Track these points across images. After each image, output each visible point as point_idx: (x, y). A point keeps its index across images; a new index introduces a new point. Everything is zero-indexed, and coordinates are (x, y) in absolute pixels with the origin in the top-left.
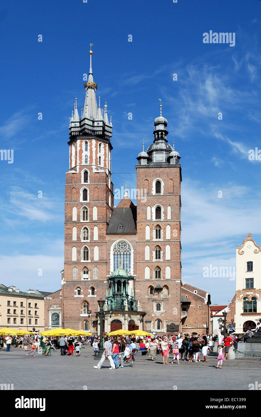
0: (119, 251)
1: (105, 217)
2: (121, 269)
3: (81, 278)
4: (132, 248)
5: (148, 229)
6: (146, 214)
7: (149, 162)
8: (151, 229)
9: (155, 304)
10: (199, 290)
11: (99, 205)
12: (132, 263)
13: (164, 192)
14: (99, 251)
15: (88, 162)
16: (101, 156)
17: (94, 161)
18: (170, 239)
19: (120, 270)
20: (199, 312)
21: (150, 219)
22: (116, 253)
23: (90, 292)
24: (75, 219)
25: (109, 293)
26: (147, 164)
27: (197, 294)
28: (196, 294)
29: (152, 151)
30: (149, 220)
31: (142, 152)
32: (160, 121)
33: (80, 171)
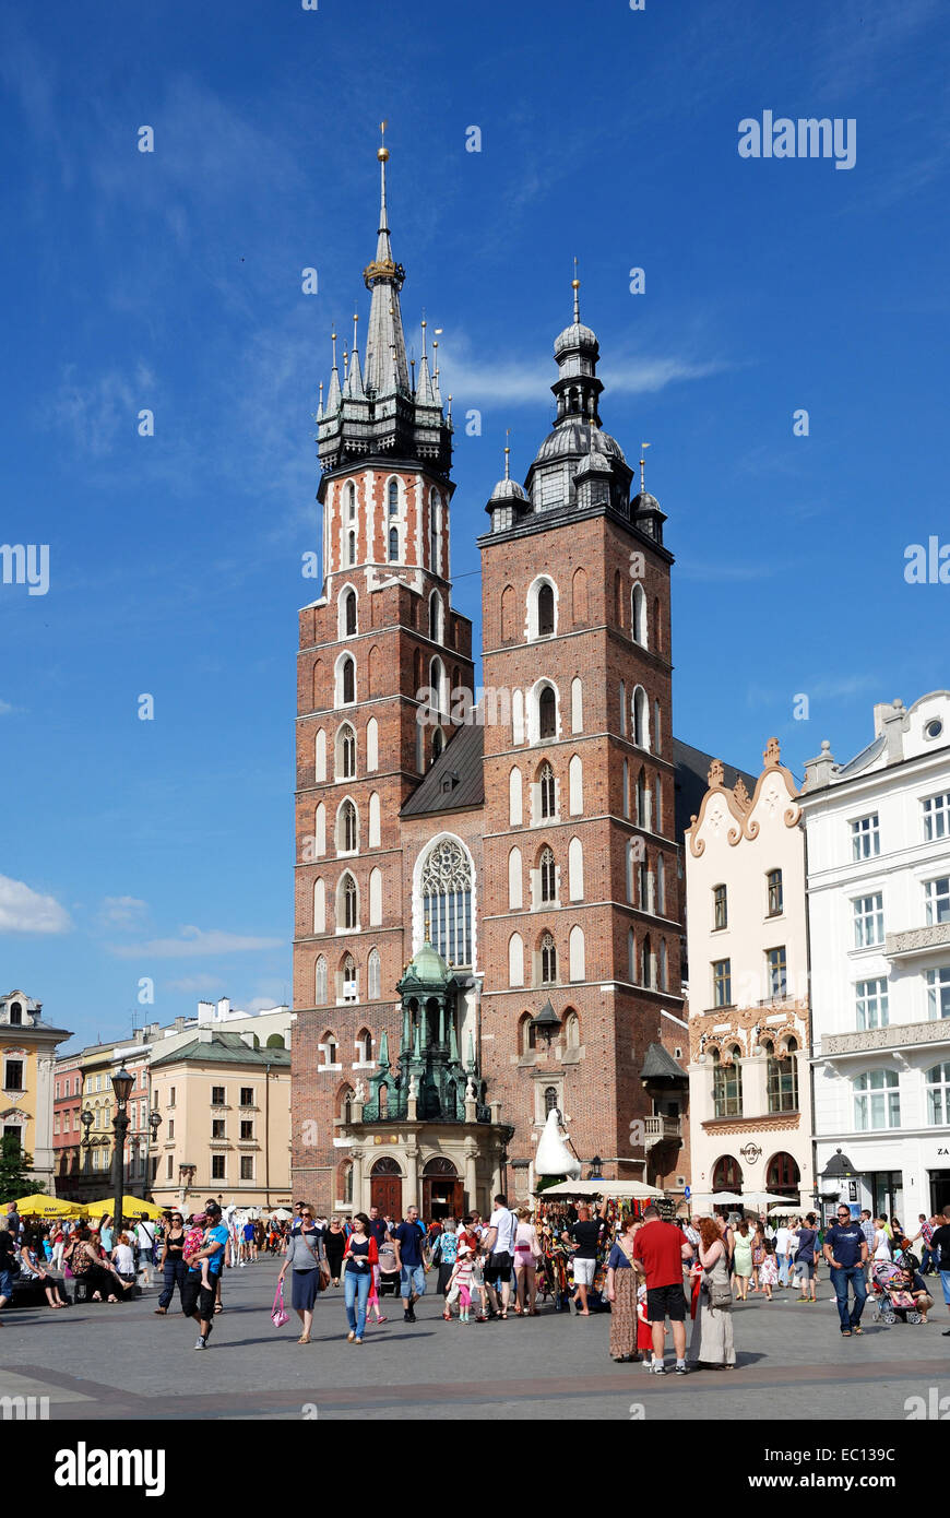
0: (439, 882)
3: (337, 997)
4: (474, 863)
5: (516, 777)
6: (510, 722)
7: (519, 517)
8: (526, 780)
9: (539, 1090)
11: (383, 711)
12: (474, 925)
13: (561, 625)
14: (384, 889)
15: (357, 557)
16: (398, 527)
17: (371, 551)
18: (582, 812)
21: (522, 742)
22: (430, 892)
23: (358, 1049)
24: (321, 776)
26: (513, 524)
29: (533, 470)
30: (518, 746)
31: (500, 485)
33: (334, 597)
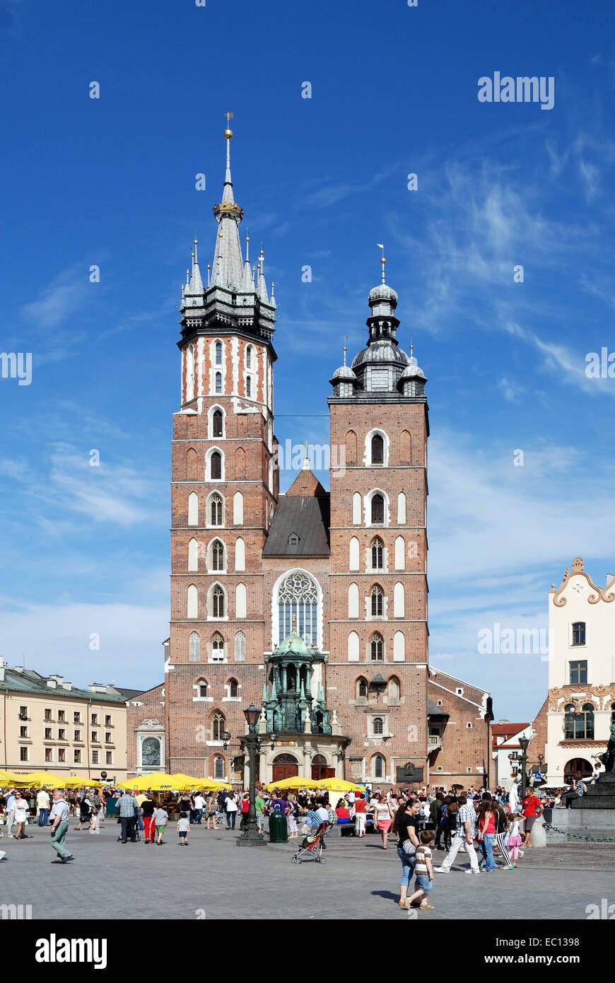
0: (291, 596)
1: (260, 516)
2: (295, 637)
3: (207, 658)
4: (320, 588)
5: (354, 544)
6: (351, 510)
7: (357, 391)
8: (362, 546)
9: (370, 720)
10: (467, 688)
11: (247, 488)
12: (320, 624)
13: (390, 461)
14: (248, 596)
15: (223, 389)
16: (250, 375)
17: (236, 387)
18: (404, 569)
19: (295, 641)
20: (467, 738)
21: (360, 523)
22: (285, 601)
23: (227, 690)
24: (193, 520)
25: (269, 693)
26: (354, 394)
27: (463, 696)
28: (460, 696)
29: (364, 365)
30: (357, 525)
31: (342, 368)
32: (381, 294)
33: (205, 411)
